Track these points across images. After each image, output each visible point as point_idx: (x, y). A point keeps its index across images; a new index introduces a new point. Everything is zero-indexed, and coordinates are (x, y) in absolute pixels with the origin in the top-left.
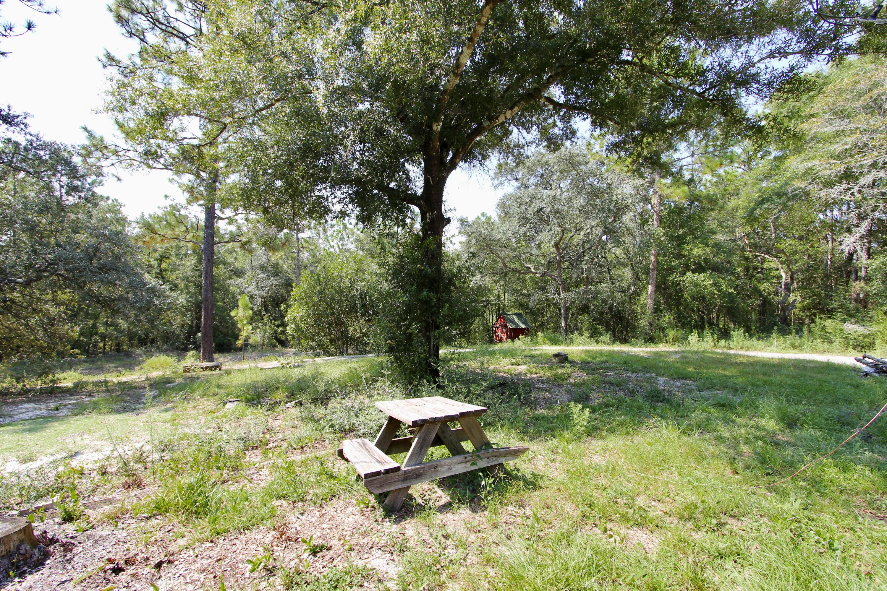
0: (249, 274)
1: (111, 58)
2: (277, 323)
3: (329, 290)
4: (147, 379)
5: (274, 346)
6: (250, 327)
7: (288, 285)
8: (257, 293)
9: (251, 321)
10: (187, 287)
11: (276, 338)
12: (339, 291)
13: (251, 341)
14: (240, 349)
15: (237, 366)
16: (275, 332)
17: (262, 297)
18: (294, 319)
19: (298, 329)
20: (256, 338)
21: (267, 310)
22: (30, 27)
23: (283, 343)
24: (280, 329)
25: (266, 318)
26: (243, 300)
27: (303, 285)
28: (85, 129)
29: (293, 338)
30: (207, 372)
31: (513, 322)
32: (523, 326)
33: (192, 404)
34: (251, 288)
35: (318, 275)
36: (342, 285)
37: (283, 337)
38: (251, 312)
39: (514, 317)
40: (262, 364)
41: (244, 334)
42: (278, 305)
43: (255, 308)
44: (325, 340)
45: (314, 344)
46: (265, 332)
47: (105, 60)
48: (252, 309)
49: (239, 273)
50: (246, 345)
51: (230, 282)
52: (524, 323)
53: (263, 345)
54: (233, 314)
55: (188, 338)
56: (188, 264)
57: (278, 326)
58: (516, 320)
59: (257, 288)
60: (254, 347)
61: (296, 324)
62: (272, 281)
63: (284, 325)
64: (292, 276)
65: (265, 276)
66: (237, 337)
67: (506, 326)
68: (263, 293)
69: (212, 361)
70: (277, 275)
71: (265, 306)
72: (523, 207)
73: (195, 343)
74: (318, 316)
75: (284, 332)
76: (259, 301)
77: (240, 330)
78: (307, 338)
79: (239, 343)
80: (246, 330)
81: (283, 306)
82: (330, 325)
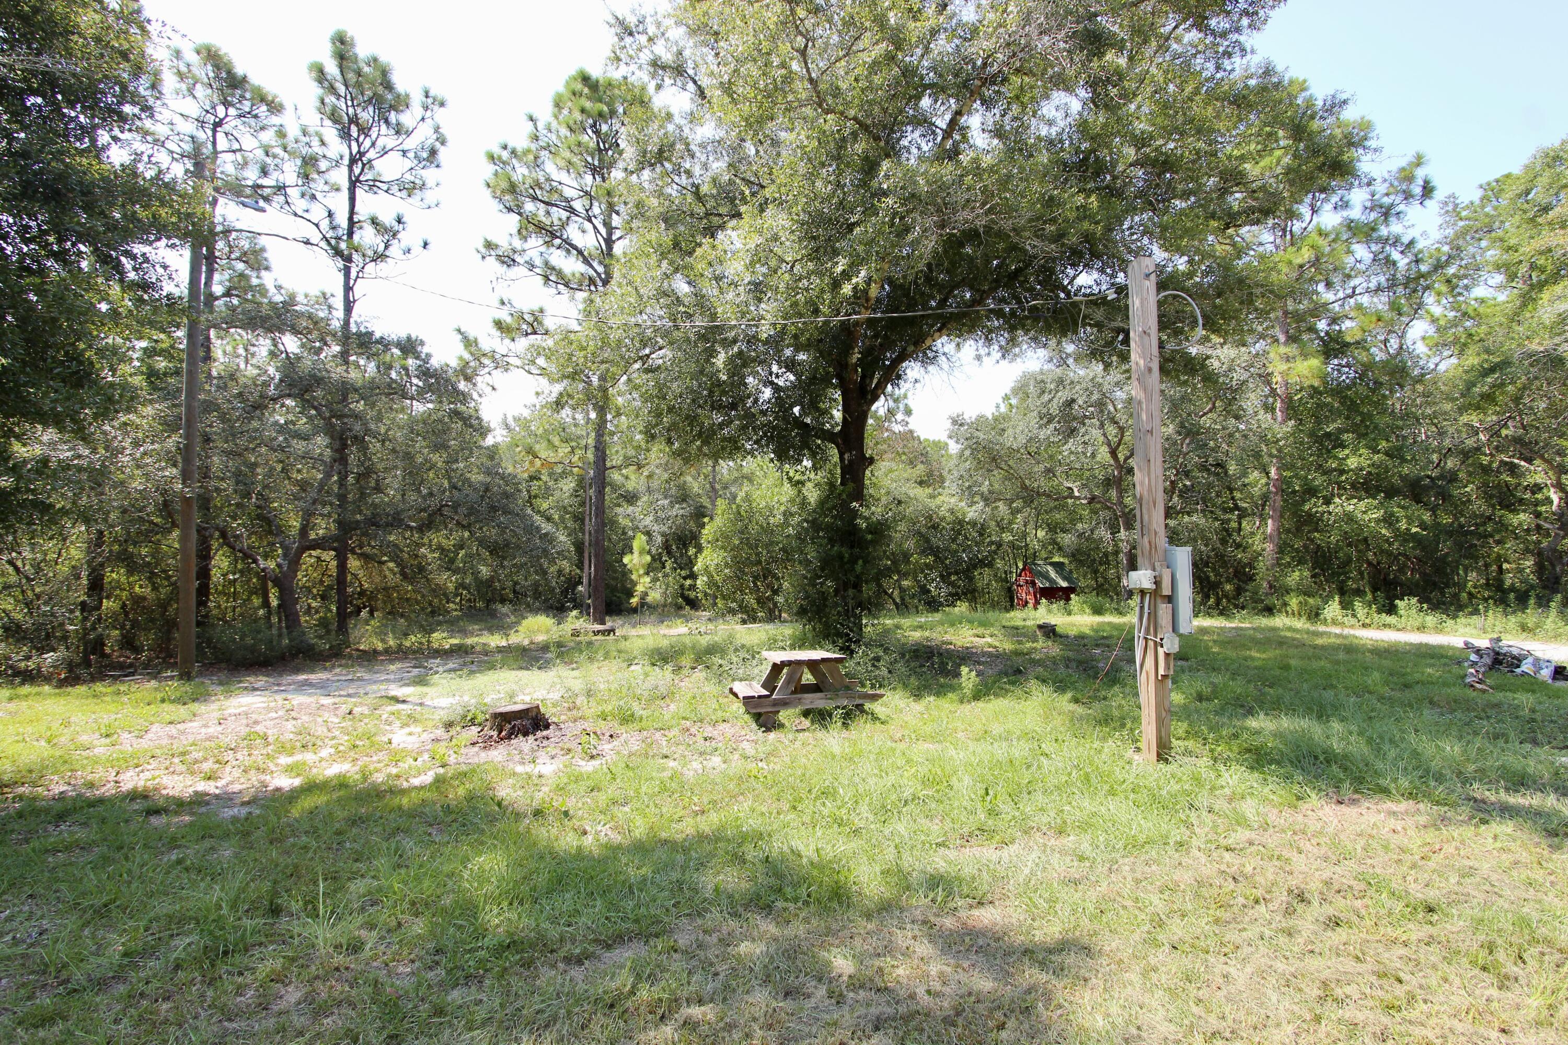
0: (645, 499)
1: (489, 245)
2: (683, 573)
3: (754, 529)
4: (532, 643)
5: (680, 608)
6: (647, 579)
7: (700, 514)
8: (656, 528)
9: (649, 569)
10: (562, 519)
11: (683, 596)
12: (767, 530)
13: (649, 599)
14: (634, 611)
15: (633, 632)
16: (682, 586)
17: (663, 535)
18: (706, 569)
19: (712, 583)
20: (655, 596)
21: (669, 553)
22: (425, 245)
23: (693, 604)
24: (688, 582)
25: (669, 565)
26: (639, 542)
27: (719, 521)
28: (459, 331)
29: (706, 594)
30: (600, 637)
31: (1046, 576)
32: (1064, 584)
33: (596, 664)
34: (648, 521)
35: (739, 506)
36: (772, 520)
37: (692, 594)
38: (648, 558)
39: (1049, 568)
40: (663, 630)
41: (640, 588)
42: (686, 546)
43: (654, 551)
44: (750, 600)
45: (734, 605)
46: (667, 585)
47: (483, 250)
48: (649, 552)
49: (631, 498)
50: (643, 603)
51: (619, 510)
52: (1065, 579)
53: (665, 606)
54: (626, 560)
55: (565, 592)
56: (565, 488)
57: (685, 578)
58: (1053, 574)
59: (657, 520)
60: (652, 608)
61: (710, 576)
62: (677, 510)
63: (693, 576)
64: (705, 501)
65: (666, 502)
66: (630, 594)
67: (1033, 583)
68: (665, 529)
69: (603, 623)
70: (684, 500)
71: (667, 547)
72: (1046, 397)
73: (574, 600)
74: (739, 565)
75: (693, 587)
76: (659, 539)
77: (634, 584)
78: (724, 597)
79: (634, 601)
80: (643, 583)
81: (692, 551)
82: (756, 578)
